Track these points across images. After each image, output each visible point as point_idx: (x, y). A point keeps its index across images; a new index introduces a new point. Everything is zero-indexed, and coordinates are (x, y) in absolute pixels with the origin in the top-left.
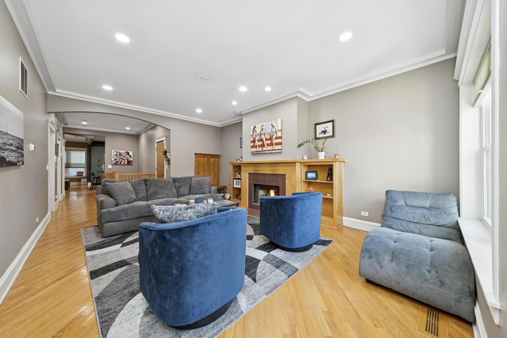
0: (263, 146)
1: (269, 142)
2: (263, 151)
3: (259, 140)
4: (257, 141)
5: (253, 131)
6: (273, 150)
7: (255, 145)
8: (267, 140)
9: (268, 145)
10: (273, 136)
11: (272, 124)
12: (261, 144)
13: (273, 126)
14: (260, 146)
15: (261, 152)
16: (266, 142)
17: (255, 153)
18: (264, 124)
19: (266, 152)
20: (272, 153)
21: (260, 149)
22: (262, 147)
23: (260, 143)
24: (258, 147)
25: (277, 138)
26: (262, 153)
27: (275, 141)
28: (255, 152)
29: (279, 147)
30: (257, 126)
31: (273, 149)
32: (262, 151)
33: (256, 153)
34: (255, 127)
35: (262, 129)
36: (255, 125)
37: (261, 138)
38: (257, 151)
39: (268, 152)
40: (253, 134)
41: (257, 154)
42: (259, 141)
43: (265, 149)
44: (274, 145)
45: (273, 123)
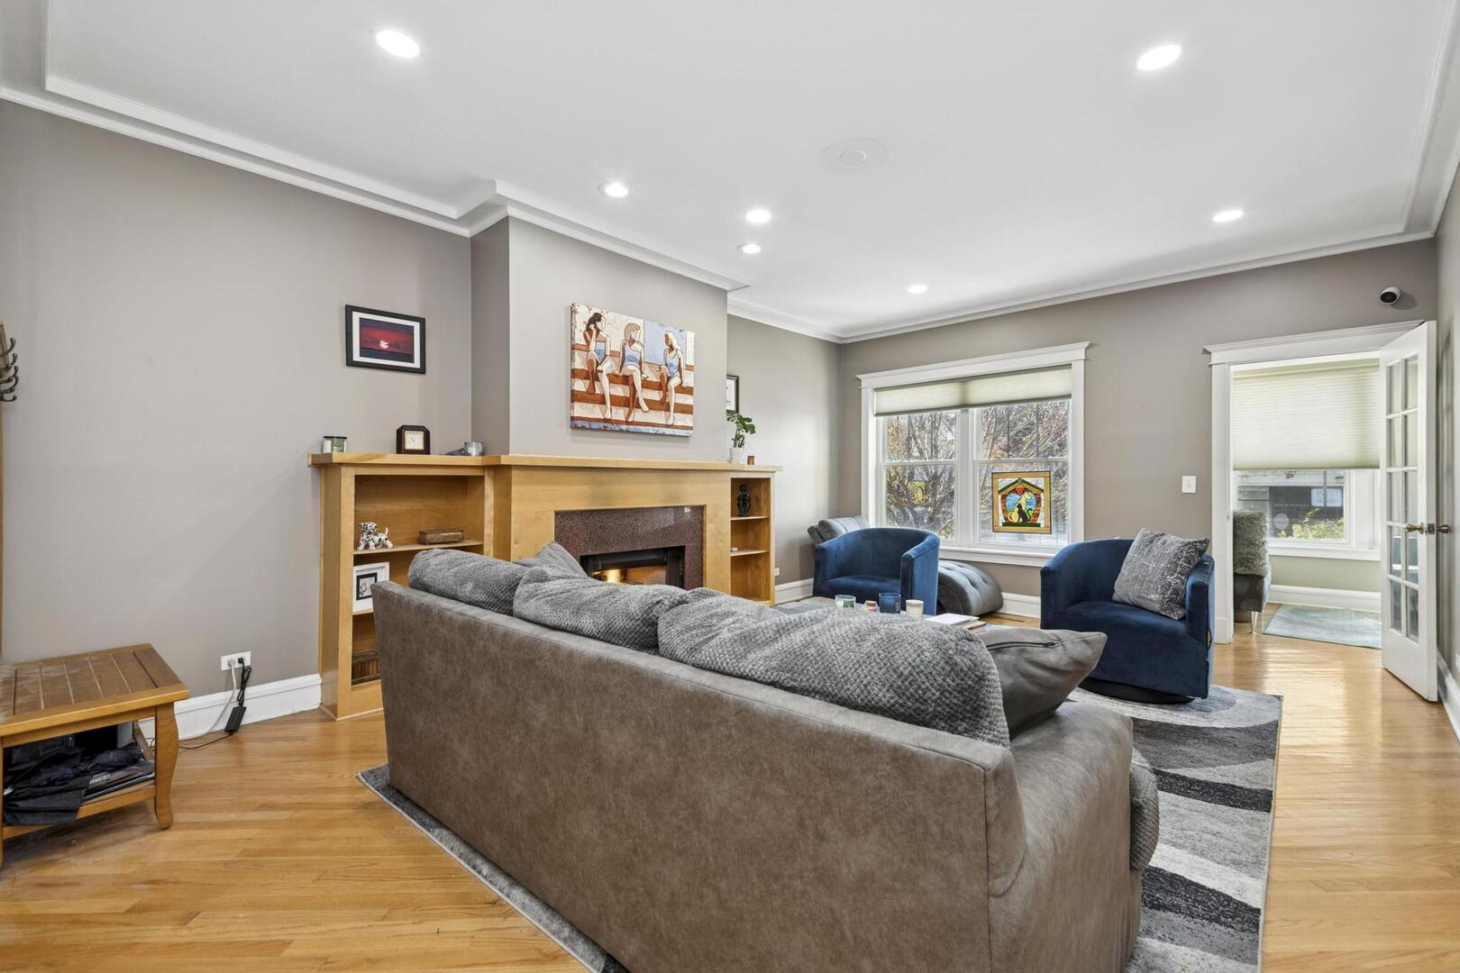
0: (631, 402)
1: (656, 396)
2: (632, 423)
3: (617, 376)
4: (605, 380)
5: (588, 329)
6: (668, 426)
7: (598, 391)
8: (647, 384)
9: (652, 405)
10: (669, 378)
11: (667, 336)
12: (623, 395)
13: (671, 348)
14: (616, 401)
15: (624, 427)
16: (643, 394)
17: (595, 425)
18: (639, 322)
19: (643, 429)
20: (664, 435)
21: (619, 414)
22: (627, 409)
23: (621, 391)
24: (612, 404)
25: (682, 389)
26: (627, 431)
27: (676, 399)
28: (598, 420)
29: (686, 420)
30: (608, 317)
31: (670, 422)
32: (627, 423)
33: (601, 425)
34: (596, 318)
35: (632, 341)
36: (598, 311)
37: (625, 372)
38: (606, 420)
39: (651, 430)
40: (588, 343)
41: (605, 429)
42: (613, 379)
43: (638, 416)
44: (672, 408)
45: (671, 336)
